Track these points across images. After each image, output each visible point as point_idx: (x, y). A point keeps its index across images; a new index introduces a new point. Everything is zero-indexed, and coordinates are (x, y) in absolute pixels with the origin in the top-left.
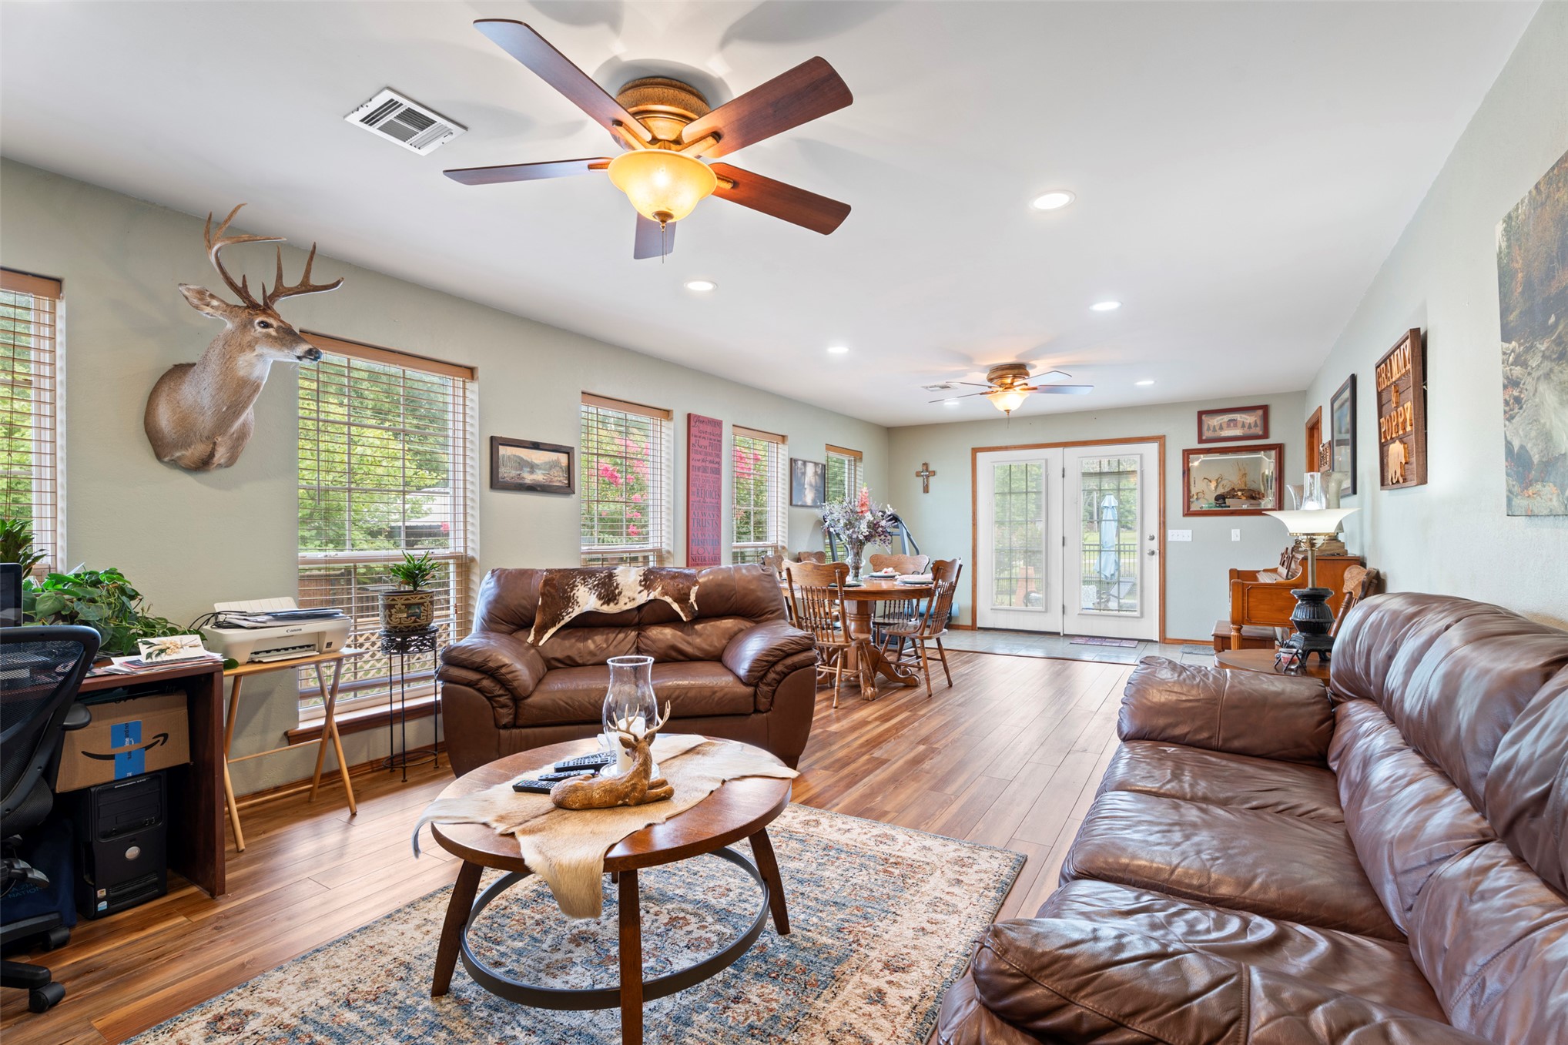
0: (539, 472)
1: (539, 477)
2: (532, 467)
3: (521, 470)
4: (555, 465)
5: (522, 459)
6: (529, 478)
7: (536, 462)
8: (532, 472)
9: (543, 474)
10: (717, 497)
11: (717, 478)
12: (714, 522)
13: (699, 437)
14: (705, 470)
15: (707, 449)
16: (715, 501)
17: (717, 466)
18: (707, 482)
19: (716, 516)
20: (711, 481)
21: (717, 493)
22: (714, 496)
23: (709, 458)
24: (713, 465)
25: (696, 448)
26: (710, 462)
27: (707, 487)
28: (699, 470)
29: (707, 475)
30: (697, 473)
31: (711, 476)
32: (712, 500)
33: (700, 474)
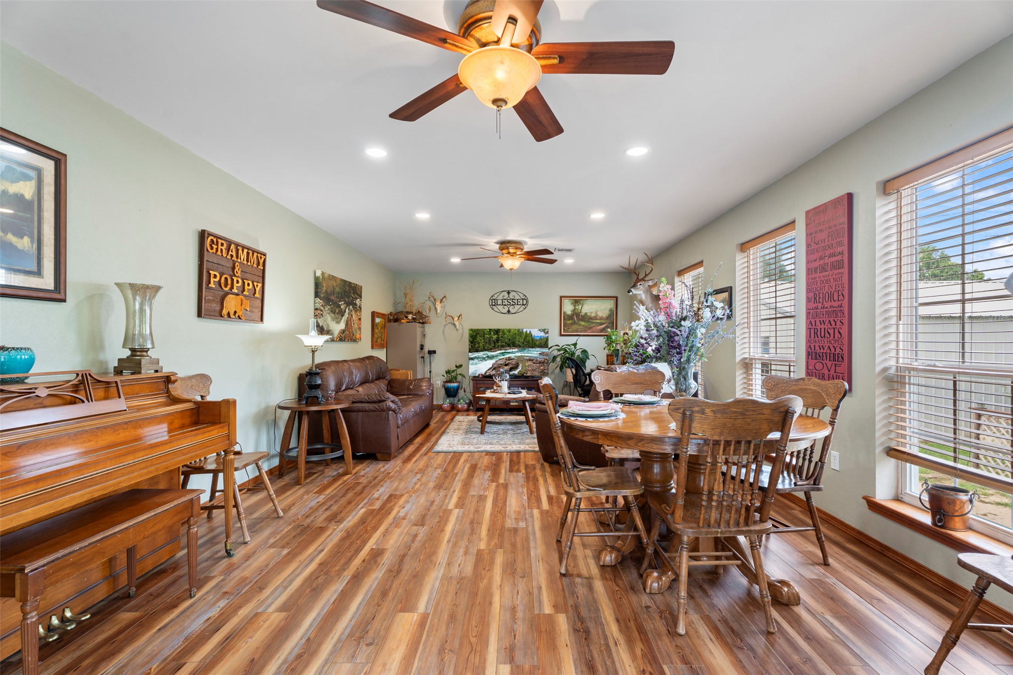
10: (841, 297)
11: (839, 273)
12: (836, 331)
13: (816, 232)
14: (823, 269)
15: (826, 241)
16: (836, 304)
17: (839, 258)
18: (827, 281)
19: (838, 323)
20: (832, 280)
21: (840, 293)
22: (836, 298)
23: (827, 253)
24: (832, 259)
25: (813, 247)
26: (830, 256)
27: (826, 290)
28: (816, 272)
29: (827, 273)
30: (813, 276)
31: (831, 272)
32: (833, 304)
33: (817, 275)
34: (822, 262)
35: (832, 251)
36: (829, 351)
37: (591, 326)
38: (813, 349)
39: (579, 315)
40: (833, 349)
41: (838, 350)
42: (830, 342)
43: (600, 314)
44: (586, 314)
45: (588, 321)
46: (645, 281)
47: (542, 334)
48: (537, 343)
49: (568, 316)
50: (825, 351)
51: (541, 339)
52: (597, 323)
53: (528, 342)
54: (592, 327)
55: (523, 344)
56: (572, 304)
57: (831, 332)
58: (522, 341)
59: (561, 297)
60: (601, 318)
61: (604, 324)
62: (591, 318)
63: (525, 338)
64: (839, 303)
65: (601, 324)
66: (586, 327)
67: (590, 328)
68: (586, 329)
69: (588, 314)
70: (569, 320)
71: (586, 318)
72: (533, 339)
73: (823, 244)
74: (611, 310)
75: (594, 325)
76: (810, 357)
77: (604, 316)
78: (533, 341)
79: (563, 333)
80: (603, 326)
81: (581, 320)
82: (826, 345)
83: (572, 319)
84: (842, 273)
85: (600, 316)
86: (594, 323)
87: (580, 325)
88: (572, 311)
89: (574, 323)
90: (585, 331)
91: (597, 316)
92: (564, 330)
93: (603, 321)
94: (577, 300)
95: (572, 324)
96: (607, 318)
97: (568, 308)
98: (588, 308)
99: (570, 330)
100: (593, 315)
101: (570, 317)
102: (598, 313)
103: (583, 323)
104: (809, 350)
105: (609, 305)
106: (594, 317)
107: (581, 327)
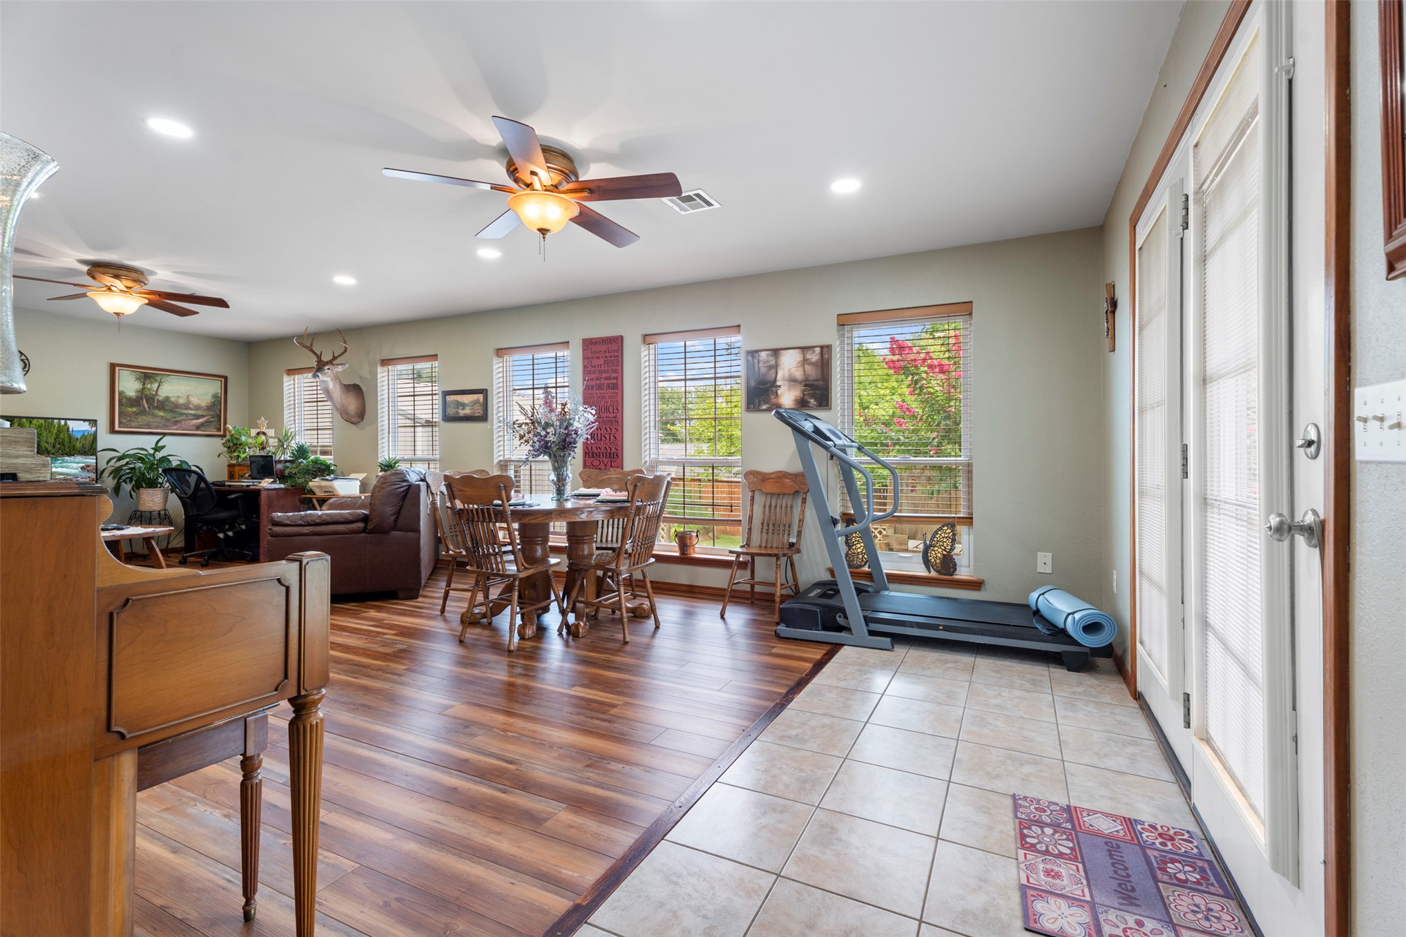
0: (467, 408)
1: (467, 411)
2: (464, 406)
3: (458, 408)
4: (476, 402)
5: (458, 402)
6: (462, 413)
7: (466, 402)
8: (463, 409)
9: (470, 409)
10: (616, 411)
11: (614, 393)
12: (612, 436)
13: (593, 358)
14: (600, 387)
15: (602, 366)
16: (612, 415)
17: (614, 381)
18: (603, 398)
19: (613, 430)
20: (607, 397)
21: (615, 407)
22: (611, 410)
23: (604, 375)
24: (609, 381)
25: (589, 369)
26: (606, 379)
27: (603, 404)
28: (592, 388)
29: (603, 391)
30: (590, 392)
31: (607, 391)
32: (608, 415)
33: (594, 391)
34: (598, 382)
35: (607, 375)
36: (605, 451)
37: (178, 419)
38: (590, 449)
39: (153, 399)
40: (609, 450)
41: (613, 450)
42: (606, 444)
43: (195, 401)
44: (167, 398)
45: (171, 411)
46: (333, 364)
47: (85, 427)
48: (78, 445)
49: (129, 399)
50: (602, 451)
51: (84, 437)
52: (190, 414)
53: (62, 444)
54: (180, 421)
55: (54, 447)
56: (137, 379)
57: (608, 436)
58: (51, 440)
59: (113, 367)
60: (198, 408)
61: (203, 416)
62: (177, 406)
63: (57, 436)
64: (615, 415)
65: (198, 417)
66: (168, 420)
67: (176, 423)
68: (168, 424)
69: (172, 399)
70: (132, 406)
71: (164, 405)
72: (70, 437)
73: (599, 369)
74: (215, 396)
75: (184, 417)
76: (587, 456)
77: (204, 404)
78: (70, 442)
79: (117, 428)
80: (201, 420)
81: (158, 408)
82: (603, 446)
83: (139, 405)
84: (617, 393)
85: (196, 404)
86: (185, 414)
87: (155, 416)
88: (137, 391)
89: (143, 412)
90: (166, 427)
91: (189, 402)
92: (120, 423)
93: (200, 413)
94: (147, 374)
95: (137, 414)
96: (209, 408)
97: (129, 385)
98: (171, 389)
99: (133, 424)
100: (181, 401)
101: (135, 402)
102: (192, 399)
103: (161, 414)
104: (587, 450)
105: (214, 387)
106: (183, 405)
107: (158, 420)
